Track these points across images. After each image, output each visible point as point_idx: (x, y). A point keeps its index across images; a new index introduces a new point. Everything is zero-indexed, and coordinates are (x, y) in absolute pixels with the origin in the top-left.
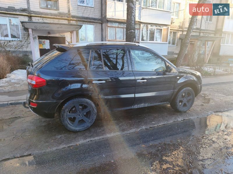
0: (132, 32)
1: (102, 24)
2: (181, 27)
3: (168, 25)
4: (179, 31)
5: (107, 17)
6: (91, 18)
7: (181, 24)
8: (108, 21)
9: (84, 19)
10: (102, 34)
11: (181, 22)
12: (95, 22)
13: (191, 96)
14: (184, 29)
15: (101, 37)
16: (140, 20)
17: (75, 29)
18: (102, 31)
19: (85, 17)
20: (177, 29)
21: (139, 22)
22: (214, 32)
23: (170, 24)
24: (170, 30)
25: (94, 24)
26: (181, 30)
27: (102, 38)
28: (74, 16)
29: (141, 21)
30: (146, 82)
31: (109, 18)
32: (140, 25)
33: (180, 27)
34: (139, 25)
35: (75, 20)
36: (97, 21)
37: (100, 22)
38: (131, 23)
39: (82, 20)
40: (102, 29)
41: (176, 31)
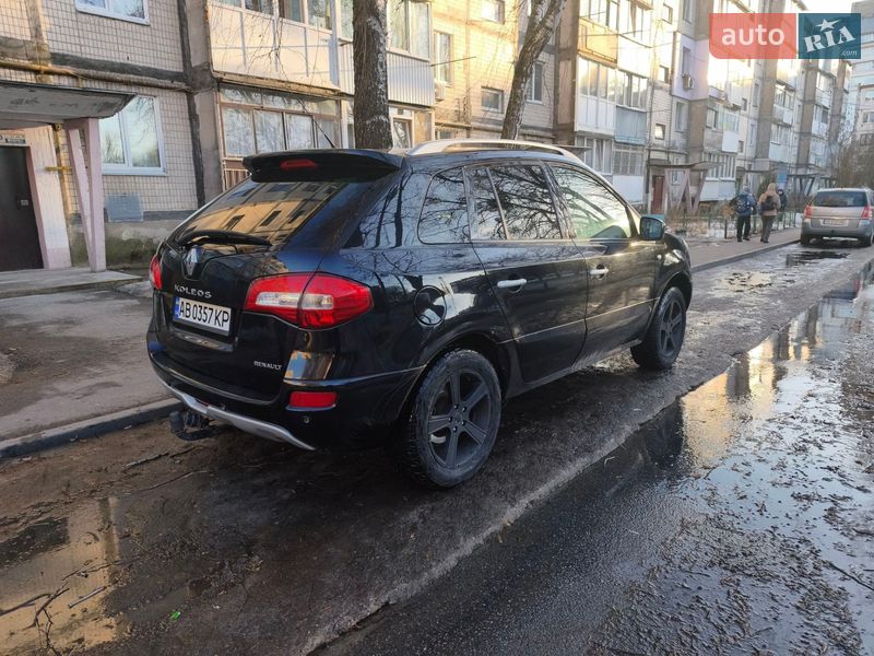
1: (190, 95)
2: (462, 114)
3: (429, 107)
4: (459, 130)
5: (216, 67)
6: (143, 68)
7: (462, 105)
8: (221, 83)
9: (113, 70)
10: (192, 133)
11: (462, 98)
12: (161, 88)
14: (473, 124)
15: (191, 147)
16: (338, 84)
18: (191, 122)
19: (113, 63)
20: (450, 122)
21: (333, 90)
22: (549, 134)
23: (432, 103)
24: (437, 124)
25: (155, 92)
26: (463, 124)
27: (194, 151)
28: (64, 56)
29: (343, 91)
31: (225, 74)
32: (338, 103)
33: (460, 115)
34: (337, 101)
35: (71, 72)
36: (168, 83)
37: (184, 86)
38: (376, 87)
39: (102, 73)
40: (193, 117)
41: (449, 129)
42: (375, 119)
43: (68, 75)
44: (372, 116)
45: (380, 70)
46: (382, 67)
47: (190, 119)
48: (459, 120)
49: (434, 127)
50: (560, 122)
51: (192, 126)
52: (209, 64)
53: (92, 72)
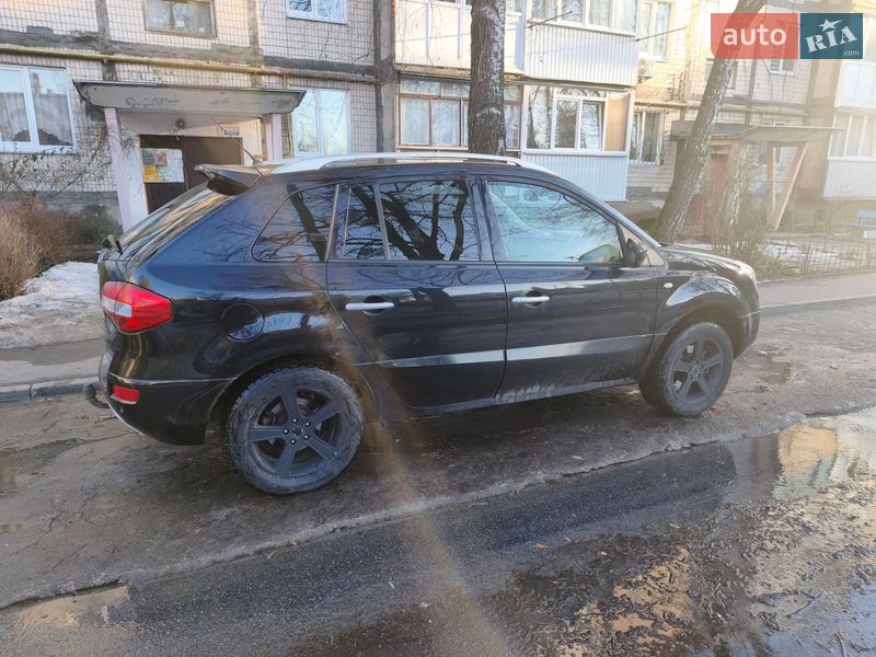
0: (491, 116)
1: (377, 86)
2: (676, 92)
3: (628, 87)
4: (671, 110)
5: (398, 60)
7: (677, 82)
8: (402, 75)
9: (313, 68)
11: (678, 74)
12: (351, 81)
13: (721, 355)
14: (689, 102)
15: (375, 137)
16: (523, 68)
17: (280, 107)
18: (377, 113)
19: (313, 61)
20: (660, 102)
21: (516, 75)
22: (801, 112)
24: (636, 104)
26: (677, 104)
27: (378, 139)
28: (274, 58)
29: (527, 74)
30: (547, 302)
32: (521, 88)
33: (673, 93)
34: (519, 86)
35: (278, 72)
36: (359, 76)
37: (372, 78)
38: (488, 80)
39: (303, 71)
40: (379, 108)
41: (658, 109)
42: (486, 111)
43: (276, 74)
44: (482, 109)
45: (495, 60)
46: (496, 56)
47: (377, 110)
48: (672, 99)
49: (632, 108)
50: (816, 95)
51: (377, 116)
52: (392, 56)
53: (295, 71)
